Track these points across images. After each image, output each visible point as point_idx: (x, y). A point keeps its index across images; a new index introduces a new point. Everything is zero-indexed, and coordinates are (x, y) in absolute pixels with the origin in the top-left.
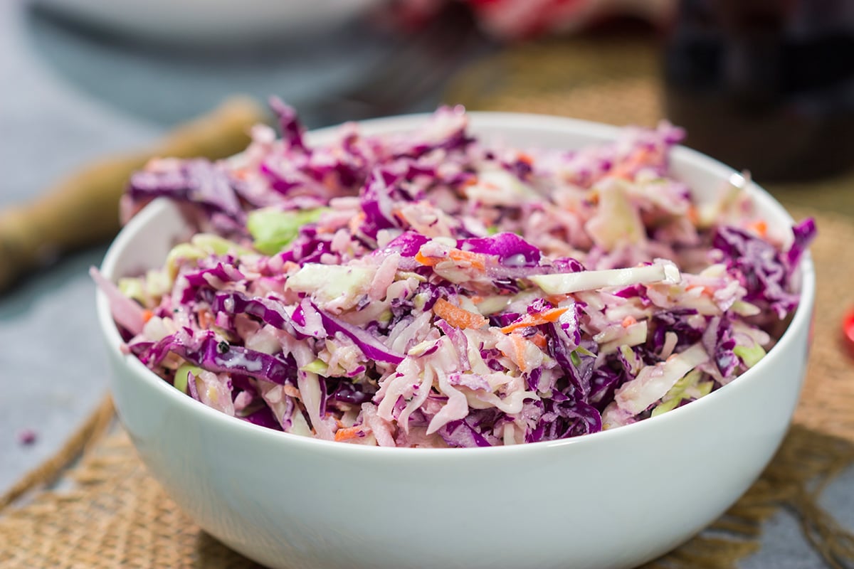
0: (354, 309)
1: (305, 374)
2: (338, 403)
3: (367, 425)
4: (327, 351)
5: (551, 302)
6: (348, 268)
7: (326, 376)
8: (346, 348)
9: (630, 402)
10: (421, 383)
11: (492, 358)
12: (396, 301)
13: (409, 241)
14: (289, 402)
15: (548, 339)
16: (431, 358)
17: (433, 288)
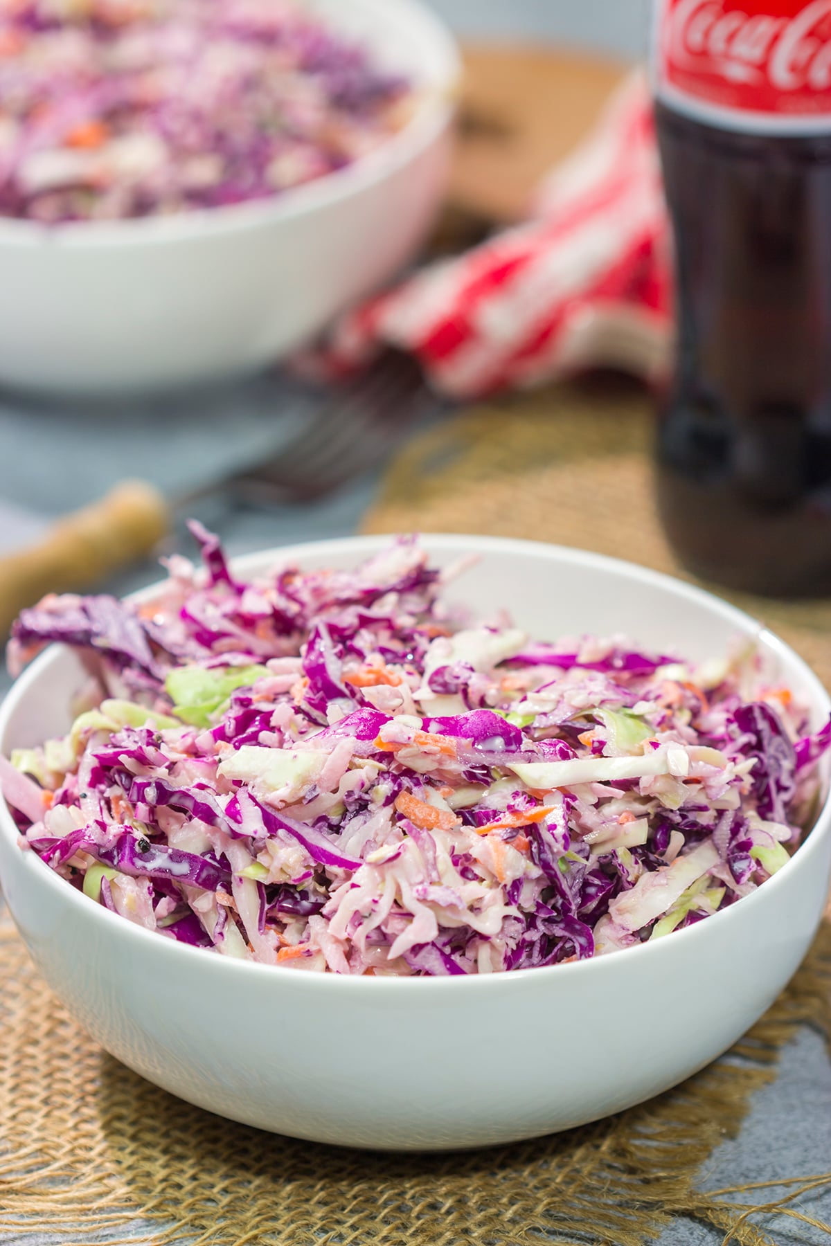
0: (299, 802)
1: (241, 880)
2: (280, 915)
3: (315, 943)
4: (267, 852)
5: (534, 798)
6: (292, 753)
7: (267, 882)
8: (290, 849)
9: (627, 916)
10: (381, 896)
11: (464, 865)
12: (350, 794)
13: (366, 720)
14: (223, 912)
15: (531, 843)
16: (393, 867)
17: (395, 779)
